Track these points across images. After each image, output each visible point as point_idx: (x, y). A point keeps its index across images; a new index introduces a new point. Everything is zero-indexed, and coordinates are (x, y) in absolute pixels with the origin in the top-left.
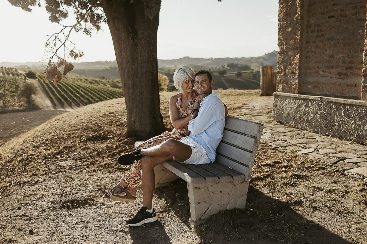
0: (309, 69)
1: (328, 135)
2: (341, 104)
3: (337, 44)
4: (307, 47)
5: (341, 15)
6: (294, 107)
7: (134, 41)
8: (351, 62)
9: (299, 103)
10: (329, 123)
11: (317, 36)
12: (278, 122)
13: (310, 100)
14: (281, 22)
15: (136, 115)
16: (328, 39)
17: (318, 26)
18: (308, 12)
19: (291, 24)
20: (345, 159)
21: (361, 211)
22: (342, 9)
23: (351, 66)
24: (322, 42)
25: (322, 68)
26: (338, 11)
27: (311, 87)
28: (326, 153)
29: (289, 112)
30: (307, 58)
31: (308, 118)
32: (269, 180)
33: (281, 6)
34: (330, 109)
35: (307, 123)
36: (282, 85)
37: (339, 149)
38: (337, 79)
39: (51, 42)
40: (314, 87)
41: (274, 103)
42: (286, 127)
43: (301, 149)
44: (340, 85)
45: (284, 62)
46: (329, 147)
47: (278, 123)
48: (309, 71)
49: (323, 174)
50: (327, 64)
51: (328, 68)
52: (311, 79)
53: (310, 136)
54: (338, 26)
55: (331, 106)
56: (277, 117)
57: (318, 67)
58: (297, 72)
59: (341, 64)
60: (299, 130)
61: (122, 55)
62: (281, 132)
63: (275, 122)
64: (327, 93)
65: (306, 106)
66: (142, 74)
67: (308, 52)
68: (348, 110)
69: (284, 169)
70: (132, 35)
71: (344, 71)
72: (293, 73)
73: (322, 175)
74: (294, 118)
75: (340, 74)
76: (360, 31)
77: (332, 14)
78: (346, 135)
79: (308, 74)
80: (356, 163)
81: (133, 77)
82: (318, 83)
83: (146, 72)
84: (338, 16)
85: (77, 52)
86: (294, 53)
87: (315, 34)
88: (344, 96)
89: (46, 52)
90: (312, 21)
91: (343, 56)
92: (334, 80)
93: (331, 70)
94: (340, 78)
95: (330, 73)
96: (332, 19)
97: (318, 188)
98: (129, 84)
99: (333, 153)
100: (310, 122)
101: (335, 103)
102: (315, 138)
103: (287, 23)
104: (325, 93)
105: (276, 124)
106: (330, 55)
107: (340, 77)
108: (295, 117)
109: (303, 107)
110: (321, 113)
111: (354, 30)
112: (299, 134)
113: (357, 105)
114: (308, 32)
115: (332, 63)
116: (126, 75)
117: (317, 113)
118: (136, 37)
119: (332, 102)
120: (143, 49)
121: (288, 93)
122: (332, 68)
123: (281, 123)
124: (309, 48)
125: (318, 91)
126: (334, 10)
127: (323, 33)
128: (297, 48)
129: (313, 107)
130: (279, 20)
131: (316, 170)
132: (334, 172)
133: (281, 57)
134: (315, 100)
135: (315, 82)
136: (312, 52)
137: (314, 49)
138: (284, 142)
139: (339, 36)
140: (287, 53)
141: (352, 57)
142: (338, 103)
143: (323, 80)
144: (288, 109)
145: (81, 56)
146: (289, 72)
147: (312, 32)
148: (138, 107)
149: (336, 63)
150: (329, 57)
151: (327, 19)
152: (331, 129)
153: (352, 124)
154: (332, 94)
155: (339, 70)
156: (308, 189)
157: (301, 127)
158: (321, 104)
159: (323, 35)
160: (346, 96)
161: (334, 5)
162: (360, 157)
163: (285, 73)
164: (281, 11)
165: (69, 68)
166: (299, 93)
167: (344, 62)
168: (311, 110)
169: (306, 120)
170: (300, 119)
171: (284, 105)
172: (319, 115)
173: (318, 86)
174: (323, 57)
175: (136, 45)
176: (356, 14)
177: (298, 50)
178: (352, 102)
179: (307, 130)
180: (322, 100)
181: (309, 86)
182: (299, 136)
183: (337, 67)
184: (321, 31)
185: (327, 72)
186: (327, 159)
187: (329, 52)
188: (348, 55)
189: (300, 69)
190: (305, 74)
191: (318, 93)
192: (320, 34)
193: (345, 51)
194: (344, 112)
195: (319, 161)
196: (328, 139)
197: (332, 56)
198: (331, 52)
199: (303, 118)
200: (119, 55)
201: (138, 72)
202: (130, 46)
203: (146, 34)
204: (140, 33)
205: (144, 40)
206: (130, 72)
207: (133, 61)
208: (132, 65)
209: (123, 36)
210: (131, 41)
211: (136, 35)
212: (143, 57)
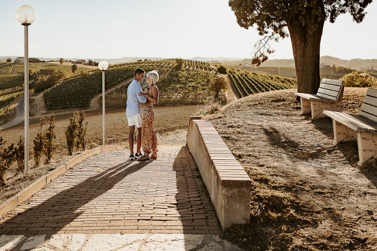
7: (305, 45)
15: (303, 87)
39: (257, 45)
66: (308, 63)
70: (304, 41)
81: (303, 65)
85: (271, 50)
89: (254, 50)
98: (300, 69)
120: (310, 49)
145: (273, 52)
148: (304, 82)
165: (266, 58)
175: (306, 47)
200: (295, 52)
201: (306, 62)
202: (302, 47)
203: (312, 41)
204: (309, 40)
205: (311, 44)
206: (301, 62)
207: (303, 56)
208: (303, 58)
209: (298, 42)
210: (303, 45)
211: (306, 41)
212: (310, 54)
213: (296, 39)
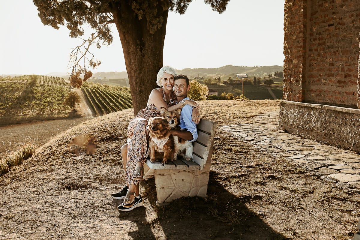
0: (312, 77)
1: (328, 144)
2: (339, 112)
3: (336, 52)
4: (310, 56)
5: (339, 23)
6: (297, 115)
7: (142, 52)
8: (349, 70)
9: (302, 111)
10: (329, 132)
11: (319, 44)
12: (283, 130)
13: (312, 108)
14: (287, 30)
16: (329, 47)
17: (320, 34)
18: (311, 21)
19: (295, 32)
20: (330, 166)
21: (314, 207)
22: (340, 17)
23: (349, 74)
24: (323, 50)
25: (323, 76)
26: (337, 19)
27: (314, 95)
28: (313, 160)
29: (293, 120)
30: (310, 66)
31: (310, 126)
32: (243, 178)
33: (286, 15)
34: (330, 118)
35: (309, 131)
36: (287, 93)
37: (331, 157)
38: (337, 87)
40: (317, 96)
41: (280, 111)
42: (290, 135)
43: (292, 155)
44: (340, 93)
45: (289, 70)
46: (320, 155)
47: (284, 132)
48: (312, 79)
49: (299, 177)
50: (328, 72)
51: (329, 76)
52: (314, 88)
53: (309, 144)
54: (337, 34)
55: (330, 114)
56: (283, 125)
57: (320, 75)
58: (301, 80)
59: (340, 72)
60: (301, 139)
61: (131, 64)
62: (282, 140)
63: (281, 130)
64: (329, 101)
65: (308, 114)
67: (311, 60)
68: (345, 118)
69: (262, 171)
70: (140, 47)
71: (343, 79)
72: (297, 81)
73: (297, 177)
74: (298, 127)
75: (339, 82)
76: (357, 39)
77: (331, 23)
78: (344, 144)
79: (311, 82)
80: (338, 170)
81: (141, 84)
82: (321, 92)
83: (152, 80)
84: (337, 24)
85: (95, 62)
86: (298, 61)
87: (317, 42)
88: (344, 104)
90: (314, 29)
91: (342, 64)
92: (335, 88)
93: (332, 78)
94: (340, 87)
95: (331, 81)
96: (332, 27)
97: (285, 188)
99: (321, 160)
100: (311, 131)
101: (334, 111)
102: (313, 147)
103: (292, 31)
104: (326, 101)
105: (281, 132)
106: (330, 63)
107: (340, 85)
108: (298, 125)
109: (306, 115)
110: (322, 122)
111: (352, 38)
112: (299, 142)
113: (354, 113)
114: (310, 40)
115: (332, 71)
116: (134, 82)
117: (318, 121)
118: (143, 48)
119: (331, 110)
120: (149, 59)
121: (293, 101)
122: (333, 75)
123: (286, 131)
124: (312, 56)
125: (321, 99)
126: (333, 18)
127: (324, 41)
128: (300, 56)
129: (315, 116)
130: (284, 29)
131: (294, 173)
132: (311, 176)
133: (287, 66)
134: (317, 109)
135: (318, 90)
136: (315, 60)
137: (316, 57)
138: (279, 149)
139: (338, 44)
140: (292, 61)
141: (350, 65)
142: (337, 111)
143: (325, 88)
144: (293, 117)
146: (293, 80)
147: (314, 40)
149: (336, 71)
150: (330, 65)
151: (328, 27)
152: (331, 138)
153: (350, 132)
154: (332, 102)
155: (339, 78)
156: (276, 188)
157: (304, 135)
158: (322, 112)
159: (324, 44)
160: (345, 104)
161: (334, 13)
162: (346, 165)
163: (291, 81)
164: (286, 20)
165: (89, 75)
166: (303, 101)
167: (343, 70)
168: (313, 118)
169: (308, 128)
170: (303, 127)
171: (289, 113)
172: (320, 124)
173: (321, 94)
174: (324, 65)
175: (143, 56)
176: (353, 22)
177: (302, 59)
178: (349, 110)
179: (309, 139)
180: (322, 108)
181: (312, 95)
182: (297, 144)
183: (337, 75)
184: (322, 39)
185: (328, 80)
186: (311, 164)
187: (330, 60)
188: (347, 63)
189: (303, 77)
190: (309, 82)
191: (321, 101)
192: (321, 42)
193: (344, 59)
194: (342, 121)
195: (302, 166)
196: (325, 147)
197: (332, 64)
198: (331, 60)
199: (306, 127)
200: (129, 64)
201: (145, 80)
202: (138, 57)
203: (152, 45)
204: (147, 45)
205: (150, 51)
206: (138, 79)
207: (140, 70)
208: (140, 73)
209: (132, 48)
210: (139, 53)
211: (144, 46)
212: (149, 66)
213: (129, 43)
